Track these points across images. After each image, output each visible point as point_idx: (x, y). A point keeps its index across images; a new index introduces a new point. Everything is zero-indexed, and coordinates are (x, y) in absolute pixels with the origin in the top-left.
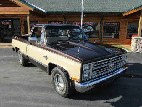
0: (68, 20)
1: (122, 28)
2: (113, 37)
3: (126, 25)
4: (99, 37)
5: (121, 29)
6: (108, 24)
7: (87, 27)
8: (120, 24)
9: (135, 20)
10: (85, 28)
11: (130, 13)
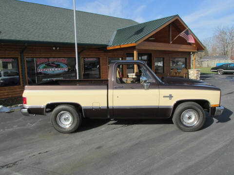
0: (27, 54)
1: (103, 65)
3: (106, 60)
7: (59, 65)
9: (114, 55)
10: (56, 67)
11: (122, 47)
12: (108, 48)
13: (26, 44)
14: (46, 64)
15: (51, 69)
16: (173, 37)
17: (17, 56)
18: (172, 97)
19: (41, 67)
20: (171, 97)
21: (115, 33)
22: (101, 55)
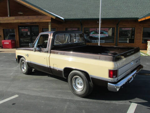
1: (138, 34)
2: (128, 42)
3: (141, 30)
4: (115, 42)
5: (136, 34)
6: (123, 29)
7: (103, 32)
11: (146, 19)
14: (95, 32)
15: (97, 35)
17: (79, 27)
19: (92, 33)
22: (137, 26)
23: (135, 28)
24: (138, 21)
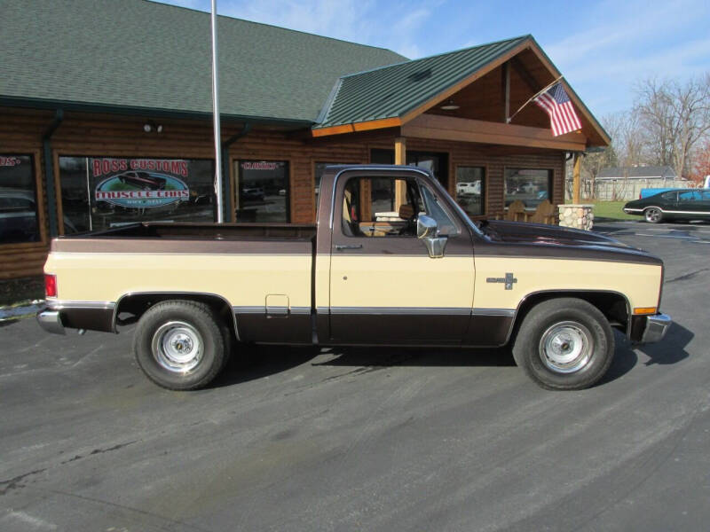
0: (60, 145)
1: (299, 185)
3: (309, 169)
5: (295, 187)
6: (248, 166)
7: (164, 181)
8: (292, 168)
9: (333, 153)
10: (154, 188)
11: (359, 128)
12: (316, 133)
13: (60, 114)
14: (121, 178)
15: (135, 194)
16: (516, 102)
17: (32, 151)
18: (515, 281)
19: (106, 185)
20: (509, 280)
21: (338, 86)
22: (294, 154)
23: (287, 163)
24: (311, 134)
